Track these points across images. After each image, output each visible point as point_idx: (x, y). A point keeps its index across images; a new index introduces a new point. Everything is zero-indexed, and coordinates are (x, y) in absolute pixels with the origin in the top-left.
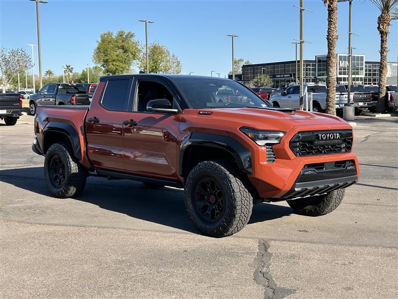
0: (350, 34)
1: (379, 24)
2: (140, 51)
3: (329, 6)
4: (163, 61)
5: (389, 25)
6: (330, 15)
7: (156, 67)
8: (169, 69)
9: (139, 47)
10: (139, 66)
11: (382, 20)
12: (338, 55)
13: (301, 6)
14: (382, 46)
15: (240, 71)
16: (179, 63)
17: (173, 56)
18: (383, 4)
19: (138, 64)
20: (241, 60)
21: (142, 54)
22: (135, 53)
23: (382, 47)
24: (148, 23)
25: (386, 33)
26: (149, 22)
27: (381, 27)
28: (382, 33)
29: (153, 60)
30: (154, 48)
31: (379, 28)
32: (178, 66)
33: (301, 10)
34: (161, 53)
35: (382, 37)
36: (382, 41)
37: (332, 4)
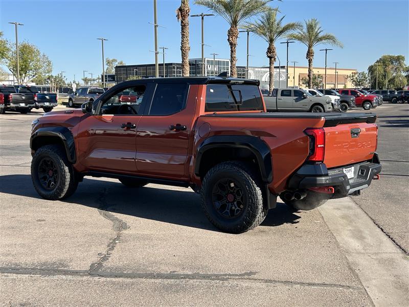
0: (203, 45)
1: (229, 36)
2: (8, 50)
3: (182, 22)
4: (33, 61)
5: (237, 37)
6: (182, 29)
7: (26, 66)
8: (39, 68)
9: (8, 46)
10: (8, 64)
11: (231, 33)
12: (206, 59)
13: (155, 23)
14: (231, 55)
15: (113, 72)
16: (49, 63)
17: (44, 56)
18: (232, 18)
19: (7, 63)
20: (114, 60)
21: (11, 52)
22: (4, 51)
23: (231, 57)
24: (18, 26)
25: (235, 45)
26: (19, 24)
27: (231, 39)
28: (231, 44)
29: (23, 59)
30: (24, 47)
31: (228, 40)
32: (48, 65)
33: (156, 26)
34: (31, 52)
35: (231, 48)
36: (232, 51)
37: (184, 20)
